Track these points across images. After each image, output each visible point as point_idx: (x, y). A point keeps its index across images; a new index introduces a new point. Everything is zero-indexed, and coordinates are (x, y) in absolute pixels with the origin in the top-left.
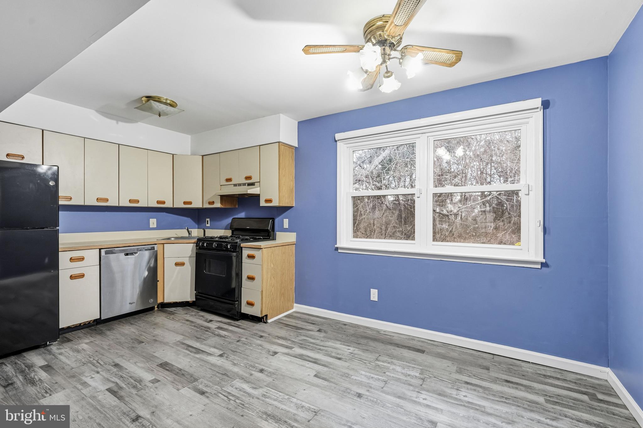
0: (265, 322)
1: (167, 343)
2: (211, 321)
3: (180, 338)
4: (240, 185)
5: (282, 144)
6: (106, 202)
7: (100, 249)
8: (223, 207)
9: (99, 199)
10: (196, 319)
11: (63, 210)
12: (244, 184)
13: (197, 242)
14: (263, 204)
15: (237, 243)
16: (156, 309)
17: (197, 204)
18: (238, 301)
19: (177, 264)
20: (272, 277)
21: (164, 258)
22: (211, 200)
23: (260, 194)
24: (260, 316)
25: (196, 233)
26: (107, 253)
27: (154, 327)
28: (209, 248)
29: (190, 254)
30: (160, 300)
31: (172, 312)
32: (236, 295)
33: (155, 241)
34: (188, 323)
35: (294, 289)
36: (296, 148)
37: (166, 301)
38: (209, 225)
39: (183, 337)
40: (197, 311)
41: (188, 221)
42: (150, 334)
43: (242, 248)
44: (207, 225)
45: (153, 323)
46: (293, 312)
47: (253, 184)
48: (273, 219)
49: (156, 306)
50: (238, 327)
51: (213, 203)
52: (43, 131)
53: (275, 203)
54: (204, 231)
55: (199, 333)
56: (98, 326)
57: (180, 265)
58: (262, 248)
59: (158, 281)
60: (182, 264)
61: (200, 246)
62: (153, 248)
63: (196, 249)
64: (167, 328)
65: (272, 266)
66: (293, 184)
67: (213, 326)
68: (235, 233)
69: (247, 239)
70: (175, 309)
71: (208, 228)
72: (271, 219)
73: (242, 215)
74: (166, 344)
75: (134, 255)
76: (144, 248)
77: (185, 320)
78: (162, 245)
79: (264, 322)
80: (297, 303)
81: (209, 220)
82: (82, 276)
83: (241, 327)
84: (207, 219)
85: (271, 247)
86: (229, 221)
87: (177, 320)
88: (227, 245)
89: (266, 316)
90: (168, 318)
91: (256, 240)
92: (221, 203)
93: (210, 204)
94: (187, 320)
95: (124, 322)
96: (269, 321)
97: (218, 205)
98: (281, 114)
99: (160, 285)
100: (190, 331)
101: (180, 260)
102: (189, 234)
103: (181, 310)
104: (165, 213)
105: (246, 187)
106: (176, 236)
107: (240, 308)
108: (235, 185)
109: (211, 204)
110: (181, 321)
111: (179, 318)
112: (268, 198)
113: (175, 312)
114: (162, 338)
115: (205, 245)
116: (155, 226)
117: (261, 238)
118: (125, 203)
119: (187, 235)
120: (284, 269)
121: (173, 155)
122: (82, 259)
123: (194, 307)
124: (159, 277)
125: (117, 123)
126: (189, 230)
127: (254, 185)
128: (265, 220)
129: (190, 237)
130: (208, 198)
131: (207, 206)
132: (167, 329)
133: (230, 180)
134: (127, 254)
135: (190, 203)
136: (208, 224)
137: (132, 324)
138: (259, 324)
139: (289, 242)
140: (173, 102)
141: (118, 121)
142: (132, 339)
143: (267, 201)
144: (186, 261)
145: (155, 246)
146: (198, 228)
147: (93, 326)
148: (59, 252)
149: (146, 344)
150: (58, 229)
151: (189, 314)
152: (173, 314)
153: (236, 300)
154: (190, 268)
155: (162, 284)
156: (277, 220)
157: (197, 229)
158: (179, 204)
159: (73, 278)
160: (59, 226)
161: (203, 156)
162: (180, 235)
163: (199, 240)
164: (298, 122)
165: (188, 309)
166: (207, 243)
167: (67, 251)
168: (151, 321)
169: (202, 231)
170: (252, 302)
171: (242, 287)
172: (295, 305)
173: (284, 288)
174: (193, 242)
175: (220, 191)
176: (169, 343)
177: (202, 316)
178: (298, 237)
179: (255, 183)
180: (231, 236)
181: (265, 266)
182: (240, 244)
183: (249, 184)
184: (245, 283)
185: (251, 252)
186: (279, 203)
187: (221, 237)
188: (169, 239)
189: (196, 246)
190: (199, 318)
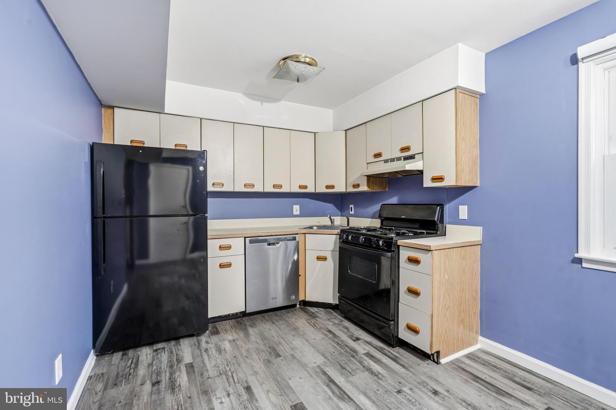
0: (436, 360)
1: (305, 364)
2: (358, 339)
3: (320, 360)
4: (392, 160)
5: (461, 91)
6: (252, 188)
7: (245, 238)
8: (370, 190)
9: (246, 185)
10: (339, 332)
11: (211, 197)
12: (399, 159)
13: (341, 234)
14: (427, 183)
15: (392, 238)
16: (298, 306)
17: (340, 188)
18: (394, 320)
19: (319, 258)
20: (446, 295)
21: (305, 250)
22: (356, 183)
23: (423, 170)
24: (428, 352)
25: (339, 221)
26: (251, 242)
27: (294, 333)
28: (355, 243)
29: (333, 248)
30: (301, 298)
31: (313, 313)
32: (392, 311)
33: (296, 230)
34: (331, 336)
35: (479, 313)
36: (482, 95)
37: (308, 299)
38: (353, 212)
39: (325, 360)
40: (341, 318)
41: (330, 207)
42: (288, 344)
43: (399, 246)
44: (351, 213)
45: (294, 326)
46: (478, 349)
47: (412, 156)
48: (442, 206)
49: (298, 304)
50: (395, 359)
51: (358, 186)
52: (201, 119)
53: (450, 181)
54: (348, 220)
55: (343, 358)
56: (244, 319)
57: (322, 260)
58: (432, 251)
59: (300, 276)
60: (324, 259)
61: (344, 239)
62: (294, 239)
63: (340, 242)
64: (308, 338)
65: (447, 277)
66: (476, 152)
67: (361, 348)
68: (384, 223)
69: (404, 234)
70: (317, 311)
71: (352, 216)
72: (438, 205)
73: (394, 200)
74: (304, 366)
75: (275, 245)
76: (286, 238)
77: (326, 329)
78: (303, 235)
79: (434, 361)
80: (483, 335)
81: (352, 206)
82: (229, 265)
83: (399, 361)
84: (351, 206)
85: (445, 249)
86: (376, 207)
87: (319, 327)
88: (378, 241)
89: (438, 353)
90: (308, 323)
91: (417, 235)
92: (368, 186)
93: (354, 187)
94: (330, 331)
95: (267, 318)
96: (443, 361)
97: (364, 188)
98: (460, 45)
99: (301, 279)
100: (332, 350)
101: (322, 254)
102: (332, 222)
103: (323, 313)
104: (307, 199)
105: (402, 162)
106: (318, 224)
107: (396, 330)
108: (386, 161)
109: (356, 187)
110: (322, 330)
111: (321, 325)
112: (437, 174)
113: (317, 314)
114: (300, 354)
115: (350, 238)
116: (298, 213)
117: (424, 233)
118: (269, 189)
119: (329, 223)
120: (464, 282)
121: (315, 133)
122: (229, 247)
123: (336, 310)
124: (301, 272)
125: (262, 104)
126: (332, 218)
127: (414, 158)
128: (430, 206)
129: (332, 227)
130: (352, 180)
131: (351, 190)
132: (307, 340)
133: (380, 155)
134: (269, 244)
135: (332, 187)
136: (351, 211)
137: (273, 323)
138: (426, 362)
139: (472, 242)
140: (313, 59)
141: (262, 102)
142: (270, 348)
143: (434, 179)
144: (329, 255)
145: (297, 236)
146: (341, 216)
147: (240, 317)
148: (208, 240)
149: (282, 360)
150: (207, 216)
151: (332, 322)
152: (315, 317)
153: (391, 319)
154: (332, 264)
155: (304, 279)
156: (447, 207)
157: (339, 217)
158: (321, 189)
159: (222, 267)
160: (207, 214)
161: (346, 131)
162: (323, 224)
163: (343, 231)
164: (486, 54)
165: (330, 313)
166: (352, 236)
167: (217, 239)
168: (292, 323)
169: (345, 219)
170: (416, 329)
171: (398, 301)
172: (480, 338)
173: (463, 311)
174: (336, 233)
175: (366, 171)
176: (308, 367)
177: (347, 328)
178: (485, 234)
179: (416, 155)
180: (381, 228)
181: (436, 277)
182: (397, 241)
183: (406, 158)
184: (404, 298)
185: (414, 254)
186: (456, 182)
187: (368, 229)
188: (311, 228)
189: (340, 238)
190: (343, 331)
